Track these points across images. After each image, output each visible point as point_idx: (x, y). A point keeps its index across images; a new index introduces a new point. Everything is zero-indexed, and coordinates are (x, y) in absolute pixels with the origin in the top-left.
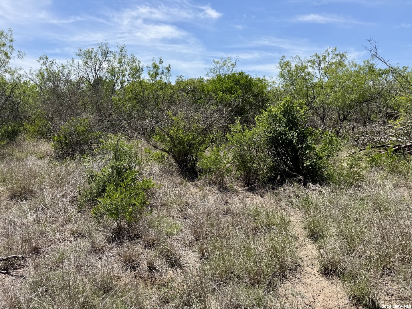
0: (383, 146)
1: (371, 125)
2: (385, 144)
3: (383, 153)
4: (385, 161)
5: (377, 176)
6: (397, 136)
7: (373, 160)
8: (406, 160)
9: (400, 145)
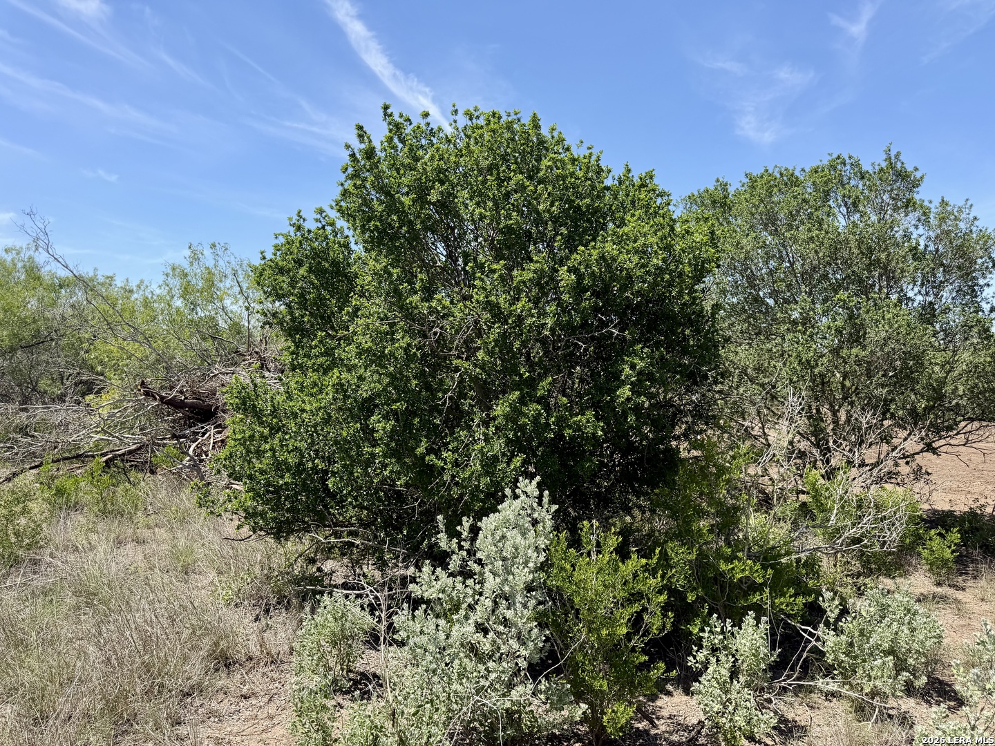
0: (78, 457)
1: (45, 408)
2: (82, 451)
3: (79, 471)
4: (86, 492)
5: (73, 528)
6: (106, 432)
7: (60, 492)
8: (130, 482)
9: (113, 451)
